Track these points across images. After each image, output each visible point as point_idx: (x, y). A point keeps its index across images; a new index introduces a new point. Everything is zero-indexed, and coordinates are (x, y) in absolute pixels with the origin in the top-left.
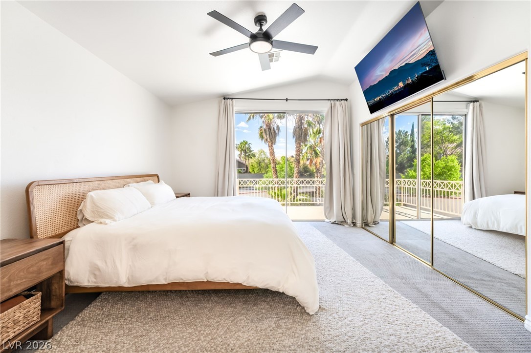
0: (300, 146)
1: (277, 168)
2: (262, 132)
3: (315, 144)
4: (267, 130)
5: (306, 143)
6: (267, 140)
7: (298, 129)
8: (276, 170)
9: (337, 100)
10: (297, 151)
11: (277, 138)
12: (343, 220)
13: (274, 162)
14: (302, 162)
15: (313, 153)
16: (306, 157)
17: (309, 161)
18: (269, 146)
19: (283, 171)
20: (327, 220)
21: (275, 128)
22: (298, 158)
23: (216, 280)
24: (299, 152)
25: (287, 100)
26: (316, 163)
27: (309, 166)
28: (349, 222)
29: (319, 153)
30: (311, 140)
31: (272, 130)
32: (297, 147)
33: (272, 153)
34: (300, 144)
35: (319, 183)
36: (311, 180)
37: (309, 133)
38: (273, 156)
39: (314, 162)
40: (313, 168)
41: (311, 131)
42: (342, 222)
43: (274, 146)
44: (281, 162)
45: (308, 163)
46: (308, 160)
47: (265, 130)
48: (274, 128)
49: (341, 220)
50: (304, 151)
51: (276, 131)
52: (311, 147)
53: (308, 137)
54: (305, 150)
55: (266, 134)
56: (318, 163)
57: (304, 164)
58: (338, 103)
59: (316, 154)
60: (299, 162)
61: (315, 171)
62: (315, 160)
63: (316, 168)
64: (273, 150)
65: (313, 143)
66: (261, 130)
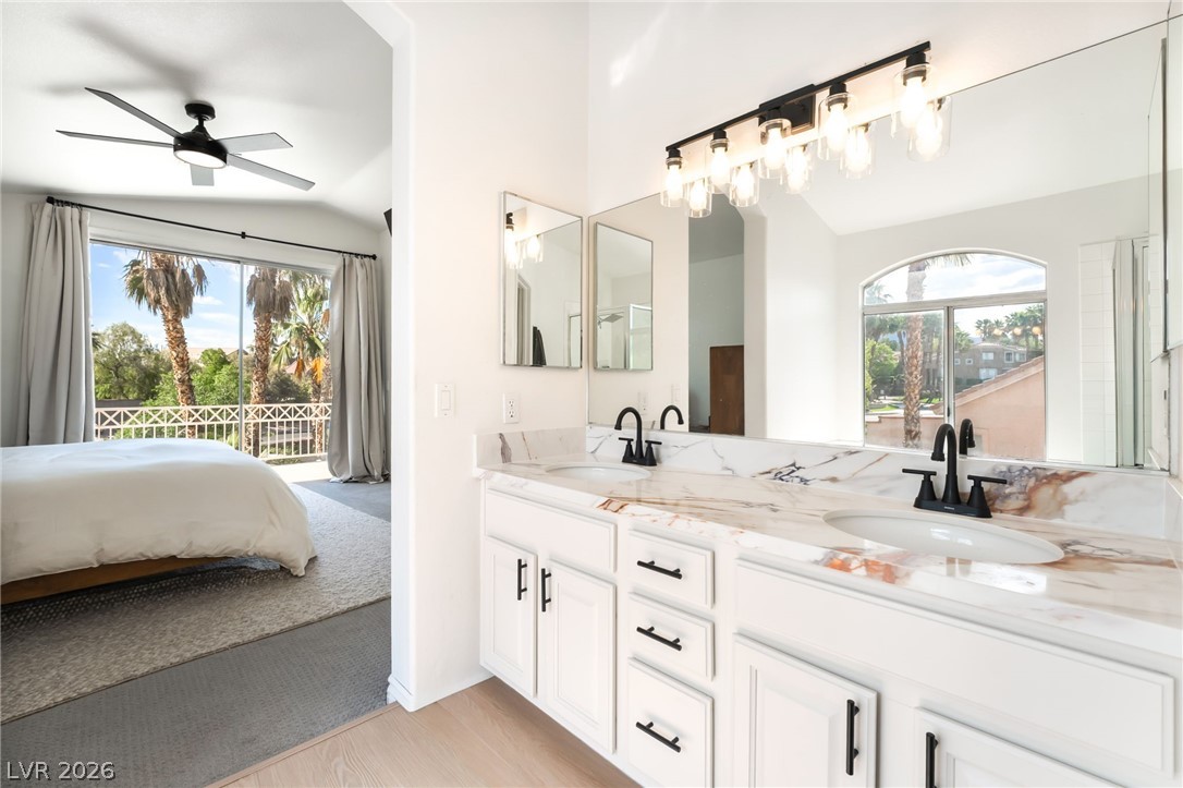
0: (268, 328)
1: (193, 384)
2: (141, 279)
3: (312, 324)
4: (161, 276)
5: (286, 321)
6: (158, 301)
7: (263, 284)
8: (191, 388)
9: (357, 255)
10: (259, 339)
11: (197, 299)
12: (366, 473)
13: (182, 366)
14: (274, 368)
15: (307, 345)
16: (285, 356)
17: (295, 364)
18: (166, 321)
19: (213, 390)
20: (335, 479)
21: (190, 272)
22: (262, 358)
23: (122, 560)
24: (265, 340)
25: (243, 235)
26: (313, 372)
27: (294, 379)
28: (376, 474)
29: (322, 347)
30: (300, 314)
31: (178, 276)
32: (259, 328)
33: (178, 340)
34: (269, 321)
35: (319, 412)
36: (301, 408)
37: (295, 296)
38: (180, 349)
39: (308, 368)
40: (305, 383)
41: (301, 292)
42: (365, 477)
43: (184, 321)
44: (201, 365)
45: (291, 369)
46: (291, 361)
47: (150, 271)
48: (183, 271)
49: (362, 474)
50: (280, 340)
51: (193, 281)
52: (299, 330)
53: (291, 307)
54: (282, 336)
55: (156, 286)
56: (320, 372)
57: (280, 374)
58: (357, 261)
59: (314, 348)
60: (265, 368)
61: (310, 390)
62: (312, 364)
63: (315, 382)
64: (181, 331)
65: (307, 322)
66: (137, 271)
